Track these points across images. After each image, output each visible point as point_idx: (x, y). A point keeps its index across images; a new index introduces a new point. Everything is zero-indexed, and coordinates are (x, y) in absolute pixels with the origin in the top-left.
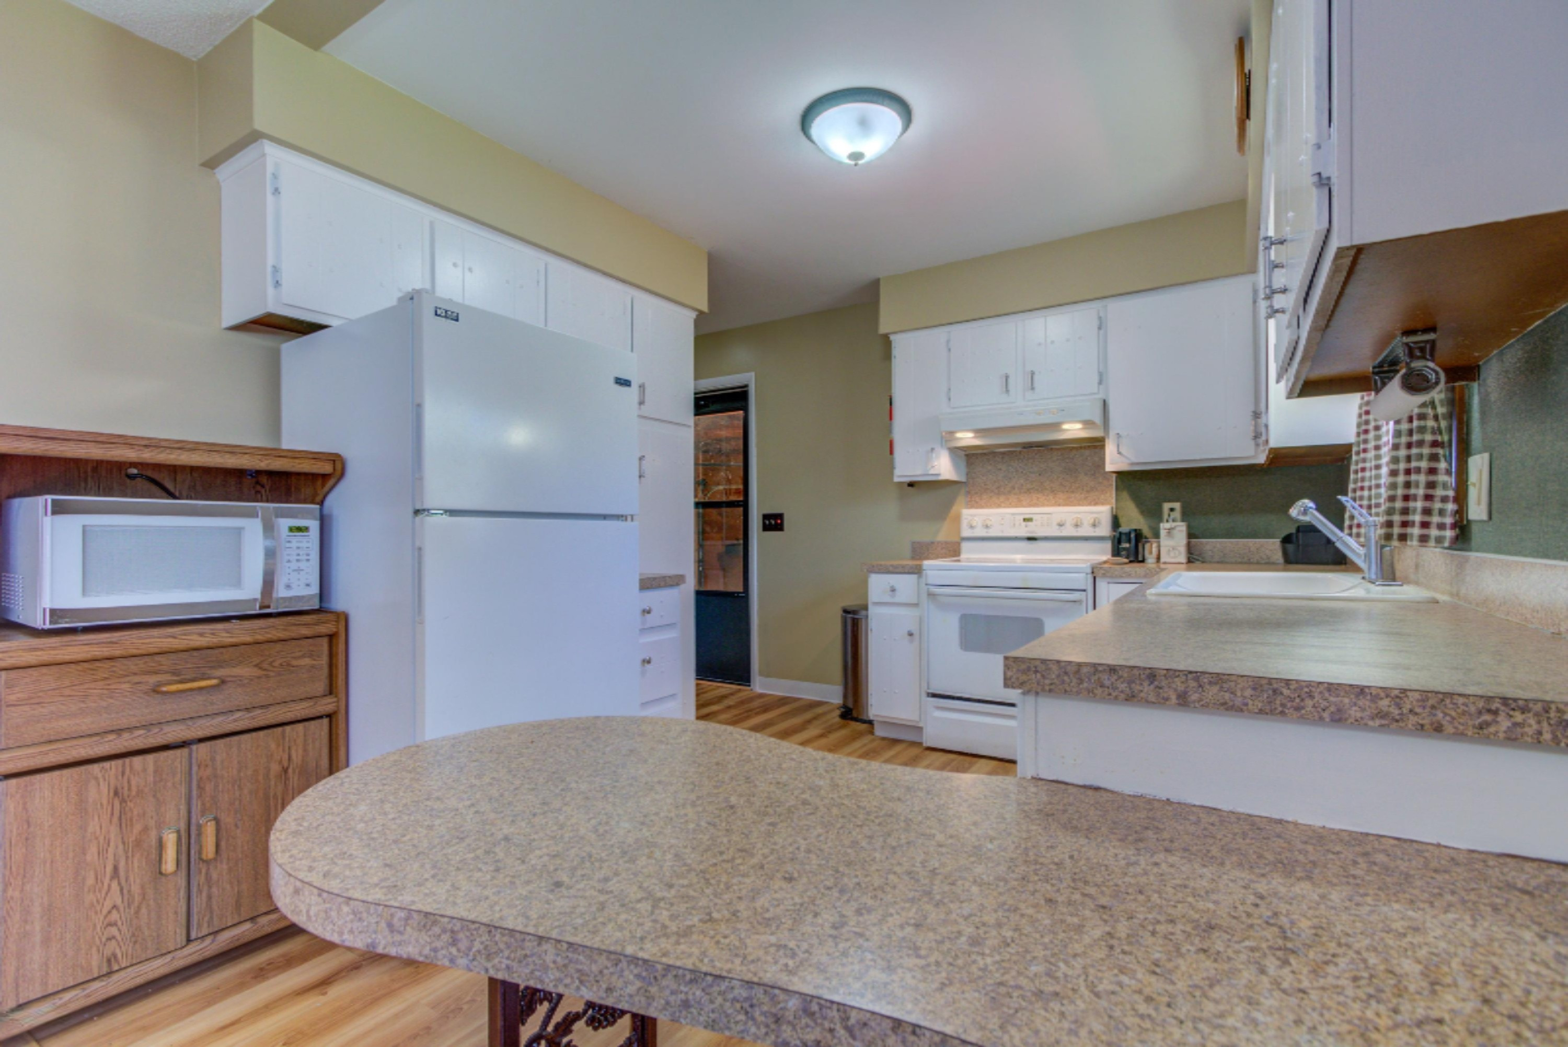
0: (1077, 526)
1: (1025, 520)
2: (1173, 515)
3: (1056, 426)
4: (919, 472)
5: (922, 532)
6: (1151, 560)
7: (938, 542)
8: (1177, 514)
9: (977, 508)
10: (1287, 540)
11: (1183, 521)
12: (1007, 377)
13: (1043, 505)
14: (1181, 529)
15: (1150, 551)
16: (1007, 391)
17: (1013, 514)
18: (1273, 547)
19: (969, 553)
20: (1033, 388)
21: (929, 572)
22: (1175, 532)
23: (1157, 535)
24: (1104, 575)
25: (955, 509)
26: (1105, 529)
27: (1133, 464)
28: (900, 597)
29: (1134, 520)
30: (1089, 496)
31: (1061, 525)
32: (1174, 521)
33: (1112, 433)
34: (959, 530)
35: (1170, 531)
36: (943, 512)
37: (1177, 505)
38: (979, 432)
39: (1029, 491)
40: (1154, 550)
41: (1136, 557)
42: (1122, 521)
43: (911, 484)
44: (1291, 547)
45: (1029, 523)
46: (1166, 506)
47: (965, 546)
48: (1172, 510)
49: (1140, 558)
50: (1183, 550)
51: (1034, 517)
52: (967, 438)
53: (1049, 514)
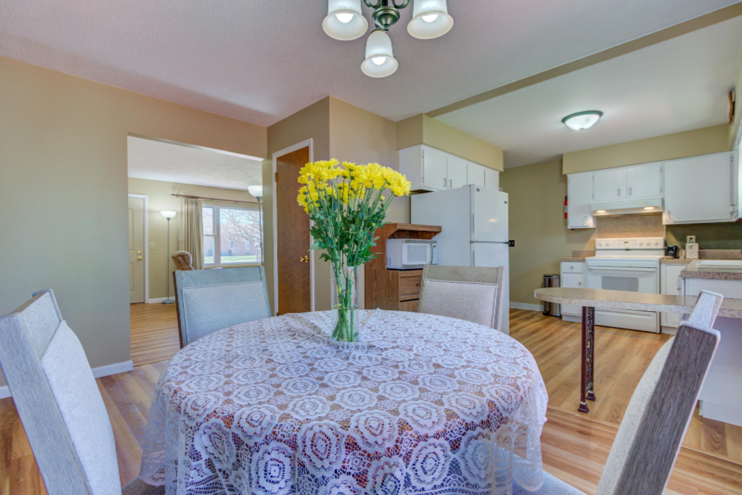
0: (648, 245)
1: (625, 242)
2: (692, 240)
3: (642, 208)
4: (580, 225)
5: (577, 247)
6: (682, 258)
7: (584, 251)
8: (694, 240)
9: (602, 238)
11: (696, 242)
12: (619, 190)
13: (632, 237)
14: (696, 246)
15: (681, 253)
16: (619, 195)
17: (620, 240)
19: (599, 255)
20: (631, 194)
21: (589, 262)
22: (693, 247)
23: (684, 248)
24: (664, 262)
25: (592, 238)
26: (661, 246)
27: (675, 222)
28: (574, 270)
29: (673, 242)
30: (653, 233)
31: (641, 244)
32: (692, 242)
33: (666, 210)
34: (595, 246)
35: (691, 247)
36: (586, 240)
37: (694, 237)
38: (607, 211)
39: (625, 232)
40: (683, 254)
41: (676, 256)
42: (668, 243)
43: (572, 229)
45: (627, 244)
46: (688, 237)
47: (597, 252)
48: (691, 239)
49: (677, 257)
50: (697, 253)
51: (630, 241)
52: (601, 213)
53: (636, 240)
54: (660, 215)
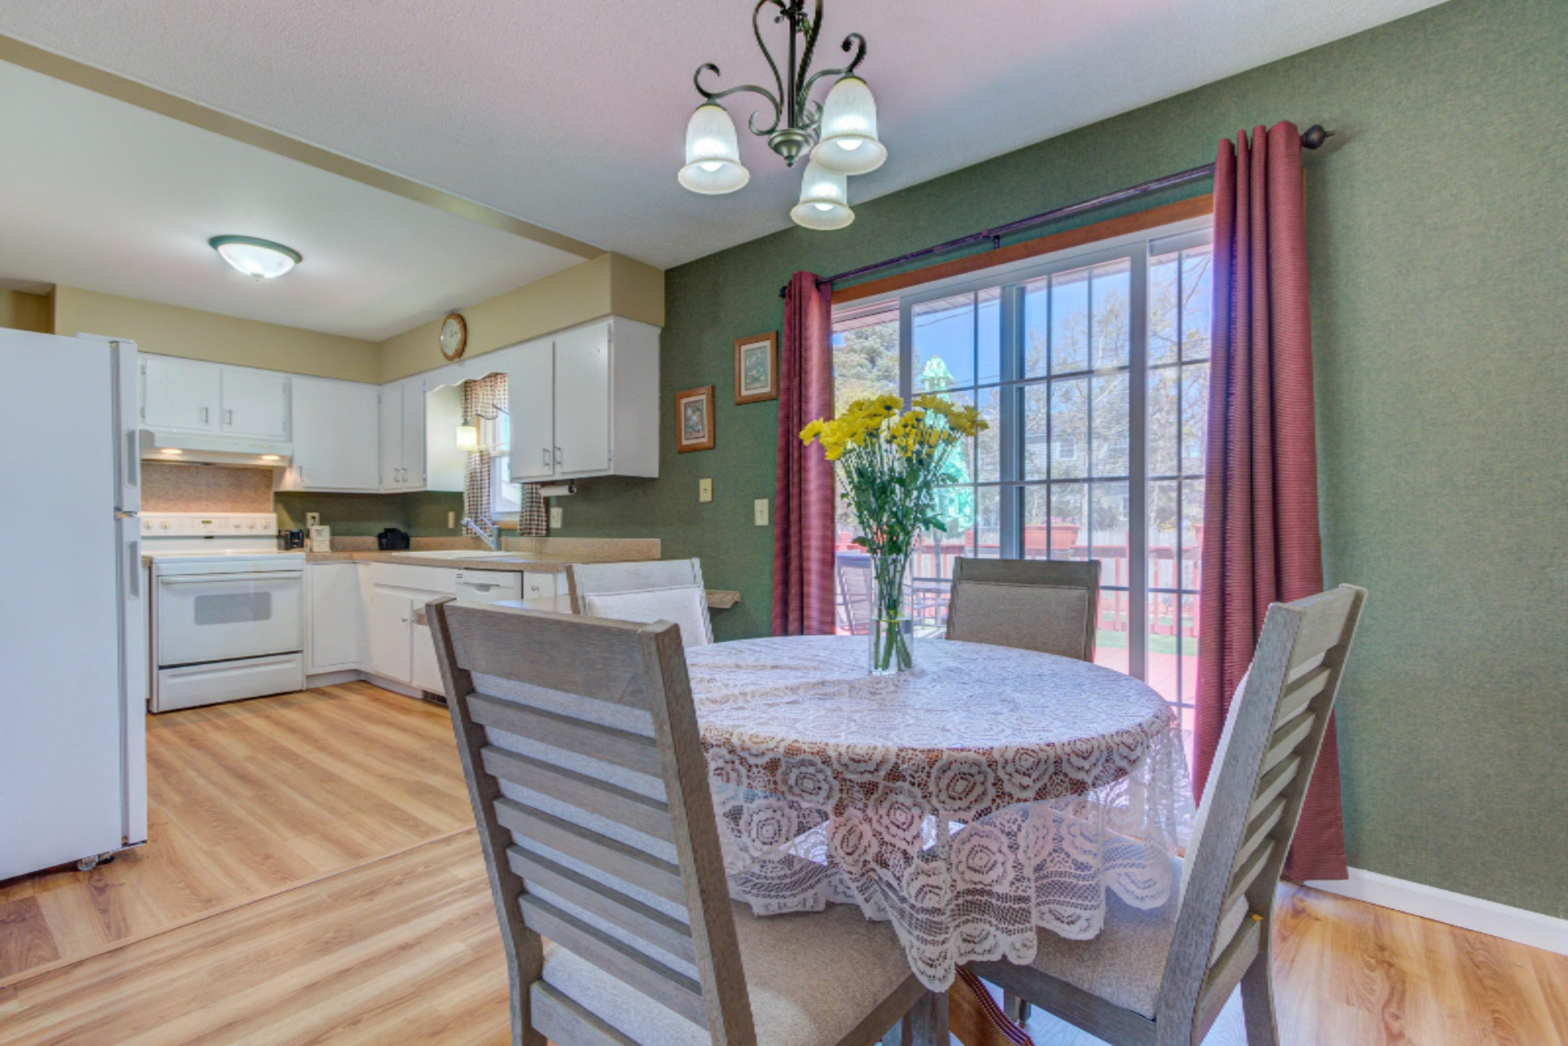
0: (252, 527)
1: (204, 522)
2: (316, 521)
3: (257, 456)
8: (319, 520)
10: (380, 537)
11: (323, 524)
12: (208, 410)
13: (215, 511)
14: (324, 531)
16: (207, 420)
17: (191, 517)
18: (372, 541)
20: (230, 423)
21: (162, 565)
22: (320, 532)
23: (307, 533)
26: (274, 530)
29: (290, 525)
30: (254, 506)
31: (237, 527)
32: (318, 524)
33: (296, 465)
35: (317, 532)
37: (316, 515)
39: (198, 499)
40: (310, 543)
42: (284, 525)
44: (384, 541)
45: (208, 525)
46: (309, 515)
48: (314, 517)
50: (328, 543)
51: (213, 520)
52: (169, 454)
53: (228, 518)
54: (281, 471)
